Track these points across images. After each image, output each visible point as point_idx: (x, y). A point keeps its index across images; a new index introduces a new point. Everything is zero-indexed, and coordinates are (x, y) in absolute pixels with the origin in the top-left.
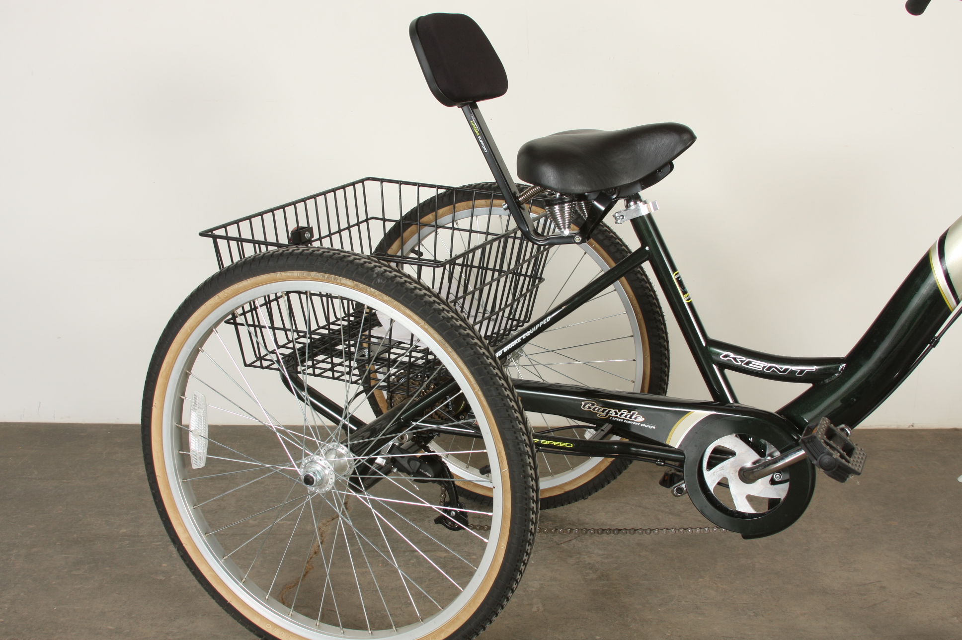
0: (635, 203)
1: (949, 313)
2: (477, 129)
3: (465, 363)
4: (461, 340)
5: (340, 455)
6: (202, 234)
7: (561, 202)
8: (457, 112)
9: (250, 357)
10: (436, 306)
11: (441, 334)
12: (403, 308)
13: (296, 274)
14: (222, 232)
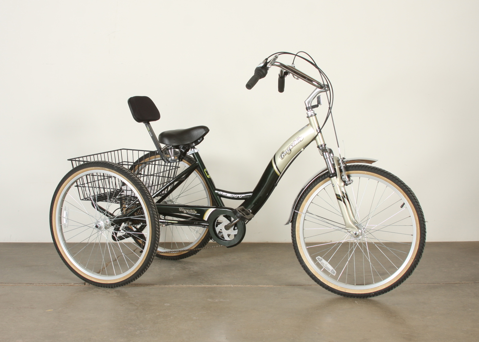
0: (193, 149)
1: (279, 177)
2: (149, 129)
3: (138, 190)
4: (137, 183)
5: (107, 222)
6: (68, 160)
7: (171, 149)
8: (142, 125)
9: (82, 198)
10: (131, 174)
11: (132, 182)
12: (122, 175)
13: (94, 168)
14: (74, 159)
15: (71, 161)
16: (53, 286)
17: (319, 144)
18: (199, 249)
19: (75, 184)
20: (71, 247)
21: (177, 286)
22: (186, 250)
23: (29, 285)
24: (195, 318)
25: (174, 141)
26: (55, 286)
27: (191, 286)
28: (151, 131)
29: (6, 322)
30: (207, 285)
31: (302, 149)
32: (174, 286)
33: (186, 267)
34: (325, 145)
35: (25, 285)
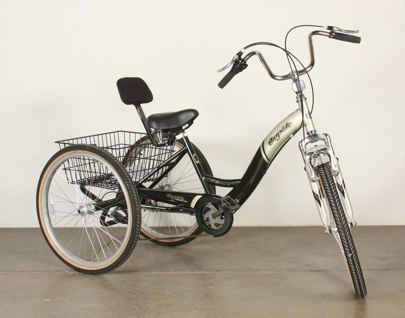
0: (183, 133)
1: (268, 164)
2: (139, 112)
6: (55, 142)
7: (159, 133)
8: (132, 107)
14: (63, 142)
15: (58, 144)
16: (47, 273)
17: (309, 130)
18: (195, 236)
19: (62, 166)
20: (58, 232)
21: (175, 273)
22: (182, 237)
23: (22, 273)
24: (199, 307)
25: (161, 124)
26: (49, 273)
27: (189, 272)
28: (141, 113)
29: (4, 313)
30: (206, 271)
31: (292, 136)
32: (172, 272)
33: (181, 253)
34: (315, 131)
35: (17, 273)
